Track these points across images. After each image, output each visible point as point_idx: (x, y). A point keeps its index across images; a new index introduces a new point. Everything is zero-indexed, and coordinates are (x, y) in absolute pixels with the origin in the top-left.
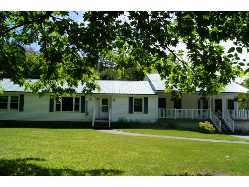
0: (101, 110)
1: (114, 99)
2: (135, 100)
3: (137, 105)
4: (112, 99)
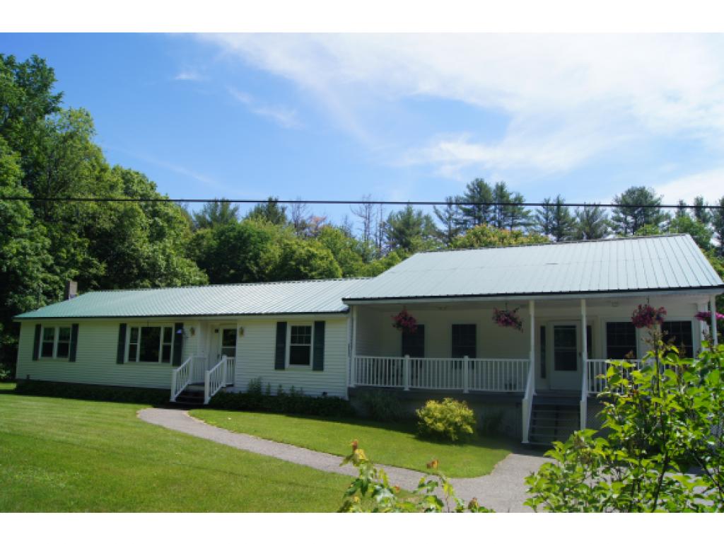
1: (242, 329)
3: (296, 345)
4: (239, 329)
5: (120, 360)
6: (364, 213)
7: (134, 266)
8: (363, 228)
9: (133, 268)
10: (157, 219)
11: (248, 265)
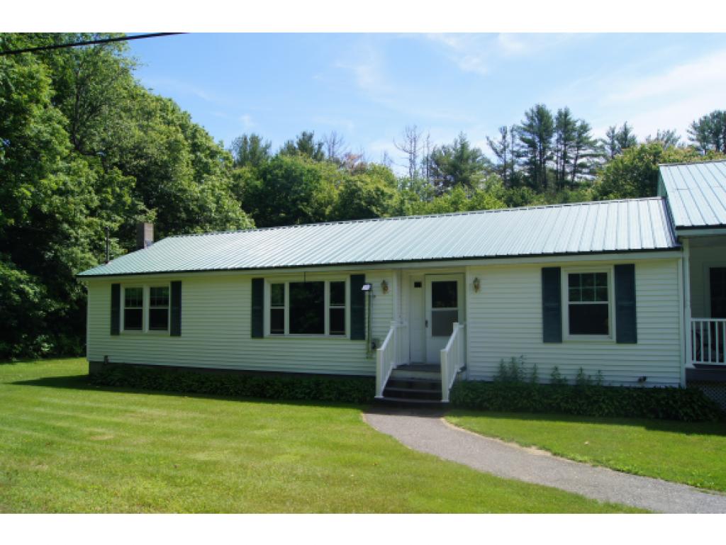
0: (429, 330)
1: (476, 280)
2: (573, 279)
3: (581, 303)
4: (469, 280)
5: (257, 332)
6: (408, 147)
7: (182, 209)
8: (409, 165)
9: (181, 212)
10: (198, 154)
11: (300, 207)
